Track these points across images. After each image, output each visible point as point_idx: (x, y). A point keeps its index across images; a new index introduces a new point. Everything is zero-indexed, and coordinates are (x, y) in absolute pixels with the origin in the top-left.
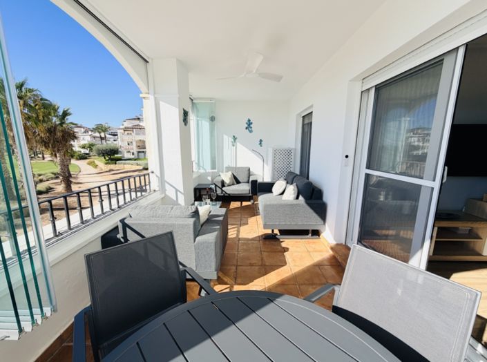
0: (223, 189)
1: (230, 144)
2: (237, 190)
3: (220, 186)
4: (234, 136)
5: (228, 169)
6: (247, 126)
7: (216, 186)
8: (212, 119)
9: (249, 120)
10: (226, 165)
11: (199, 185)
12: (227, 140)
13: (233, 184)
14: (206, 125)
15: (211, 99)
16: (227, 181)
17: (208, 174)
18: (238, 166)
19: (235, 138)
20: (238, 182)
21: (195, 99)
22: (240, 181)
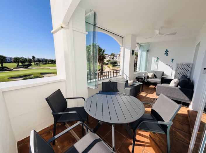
0: (148, 79)
1: (155, 61)
2: (154, 81)
3: (146, 78)
4: (158, 58)
6: (165, 53)
7: (145, 77)
8: (148, 51)
9: (167, 50)
10: (152, 70)
11: (139, 77)
12: (154, 59)
13: (153, 78)
14: (145, 53)
15: (148, 43)
16: (150, 76)
17: (143, 73)
18: (158, 71)
19: (158, 59)
20: (156, 77)
21: (141, 44)
22: (157, 77)
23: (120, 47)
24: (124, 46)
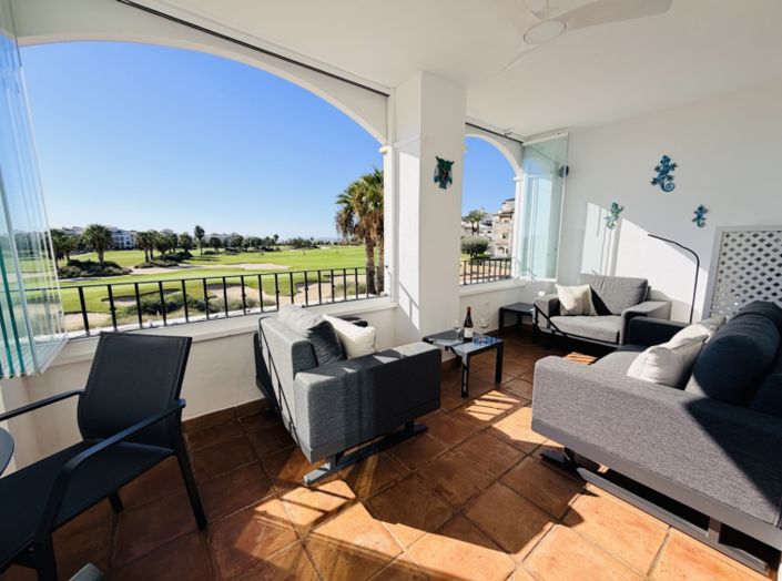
0: (553, 319)
1: (604, 222)
2: (585, 329)
3: (546, 312)
4: (615, 205)
5: (585, 278)
6: (656, 175)
7: (538, 310)
8: (563, 172)
9: (666, 160)
10: (587, 269)
11: (519, 304)
12: (596, 214)
13: (585, 314)
14: (546, 185)
15: (559, 131)
16: (568, 303)
17: (540, 286)
18: (619, 274)
19: (616, 209)
20: (602, 310)
21: (528, 139)
22: (611, 310)
23: (382, 150)
24: (395, 141)
